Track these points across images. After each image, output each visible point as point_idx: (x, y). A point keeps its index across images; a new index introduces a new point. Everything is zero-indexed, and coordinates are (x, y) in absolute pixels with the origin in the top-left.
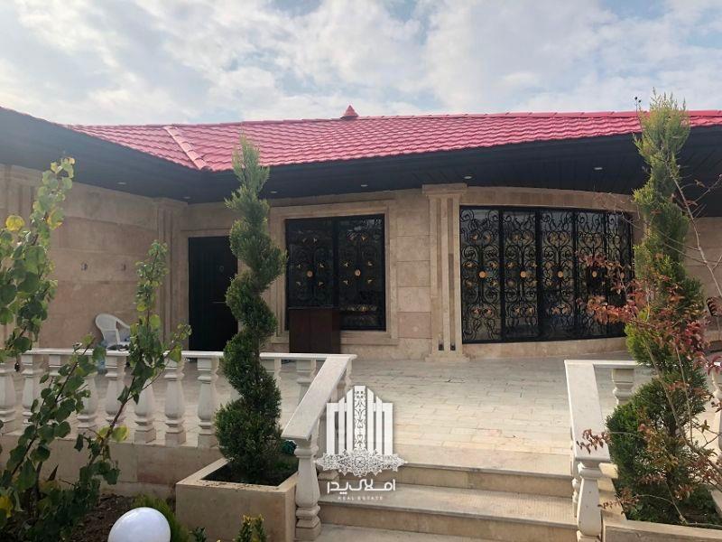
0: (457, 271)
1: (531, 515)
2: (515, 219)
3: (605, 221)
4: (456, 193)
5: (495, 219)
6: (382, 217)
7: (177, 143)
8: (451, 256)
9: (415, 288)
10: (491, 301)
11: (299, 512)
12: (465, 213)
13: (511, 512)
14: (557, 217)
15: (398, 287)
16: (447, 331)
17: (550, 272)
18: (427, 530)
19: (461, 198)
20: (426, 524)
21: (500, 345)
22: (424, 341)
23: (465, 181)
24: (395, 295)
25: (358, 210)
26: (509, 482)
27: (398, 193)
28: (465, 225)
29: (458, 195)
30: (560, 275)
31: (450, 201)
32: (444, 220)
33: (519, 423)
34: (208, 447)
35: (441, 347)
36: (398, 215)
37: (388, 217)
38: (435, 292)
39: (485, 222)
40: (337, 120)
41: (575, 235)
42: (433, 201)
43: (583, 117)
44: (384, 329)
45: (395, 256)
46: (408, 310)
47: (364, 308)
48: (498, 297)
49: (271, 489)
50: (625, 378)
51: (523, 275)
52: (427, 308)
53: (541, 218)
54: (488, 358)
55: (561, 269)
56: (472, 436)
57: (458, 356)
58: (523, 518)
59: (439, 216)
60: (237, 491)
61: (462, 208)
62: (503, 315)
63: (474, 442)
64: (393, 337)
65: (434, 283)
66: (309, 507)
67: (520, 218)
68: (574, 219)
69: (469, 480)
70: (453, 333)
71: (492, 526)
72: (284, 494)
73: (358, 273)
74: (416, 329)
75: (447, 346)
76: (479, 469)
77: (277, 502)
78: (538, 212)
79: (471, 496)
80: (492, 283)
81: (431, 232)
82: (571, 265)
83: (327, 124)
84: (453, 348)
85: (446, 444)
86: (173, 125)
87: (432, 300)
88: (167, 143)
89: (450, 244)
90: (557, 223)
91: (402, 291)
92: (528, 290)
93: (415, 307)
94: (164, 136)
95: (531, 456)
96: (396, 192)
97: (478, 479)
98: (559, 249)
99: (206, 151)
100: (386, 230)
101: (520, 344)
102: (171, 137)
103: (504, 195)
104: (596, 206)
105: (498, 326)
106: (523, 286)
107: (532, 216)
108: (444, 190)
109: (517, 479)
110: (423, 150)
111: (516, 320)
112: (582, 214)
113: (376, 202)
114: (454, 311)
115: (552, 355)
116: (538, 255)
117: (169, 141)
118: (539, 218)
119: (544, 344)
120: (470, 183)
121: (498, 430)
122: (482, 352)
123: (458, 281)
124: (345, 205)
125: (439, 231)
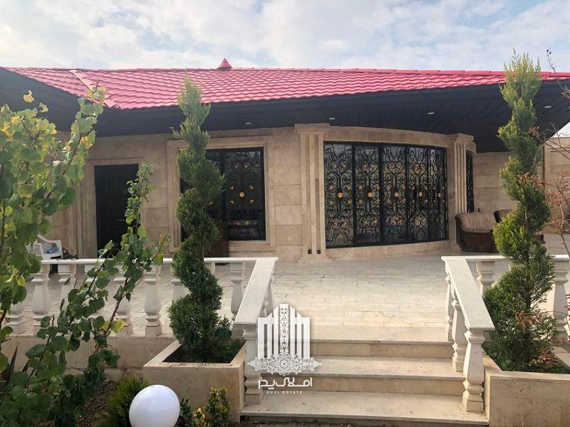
0: (322, 193)
1: (425, 372)
2: (364, 152)
3: (427, 155)
4: (320, 131)
5: (350, 152)
6: (261, 149)
7: (84, 85)
8: (317, 181)
9: (289, 207)
10: (346, 215)
11: (248, 382)
12: (327, 147)
13: (409, 371)
14: (394, 150)
15: (276, 205)
16: (314, 238)
17: (389, 193)
18: (346, 390)
19: (324, 136)
20: (345, 385)
21: (353, 248)
22: (296, 247)
23: (328, 121)
24: (273, 212)
25: (242, 143)
26: (402, 350)
27: (274, 130)
28: (327, 156)
29: (323, 133)
30: (397, 195)
31: (316, 137)
32: (312, 152)
33: (392, 306)
34: (155, 336)
35: (310, 252)
36: (275, 148)
37: (267, 149)
38: (304, 208)
39: (341, 155)
40: (214, 70)
41: (407, 164)
42: (303, 137)
43: (417, 74)
44: (264, 239)
45: (273, 181)
46: (283, 224)
47: (247, 223)
48: (352, 212)
49: (225, 366)
50: (487, 268)
51: (370, 195)
52: (299, 222)
53: (383, 151)
54: (344, 259)
55: (397, 190)
56: (363, 317)
57: (323, 259)
58: (419, 375)
59: (308, 149)
60: (197, 369)
61: (326, 143)
62: (355, 227)
63: (365, 321)
64: (271, 245)
65: (304, 202)
66: (256, 378)
67: (368, 152)
68: (406, 152)
69: (371, 350)
70: (319, 240)
71: (396, 383)
72: (237, 369)
73: (242, 195)
74: (290, 238)
75: (314, 251)
76: (379, 342)
77: (232, 375)
78: (380, 147)
79: (375, 362)
80: (347, 202)
81: (302, 161)
82: (404, 188)
83: (208, 73)
84: (319, 252)
85: (345, 324)
86: (77, 69)
87: (303, 216)
88: (77, 84)
89: (316, 171)
90: (394, 155)
91: (278, 209)
92: (374, 206)
93: (290, 221)
94: (72, 78)
95: (412, 329)
96: (273, 129)
97: (378, 349)
98: (395, 175)
99: (111, 92)
100: (265, 160)
101: (367, 248)
102: (78, 79)
103: (357, 134)
104: (422, 143)
105: (352, 234)
106: (370, 204)
107: (376, 150)
108: (312, 129)
109: (408, 347)
110: (279, 97)
111: (365, 230)
112: (412, 149)
113: (257, 137)
114: (319, 224)
115: (390, 255)
116: (381, 179)
117: (78, 82)
118: (381, 152)
119: (385, 247)
120: (332, 124)
121: (380, 312)
122: (340, 254)
123: (322, 200)
124: (231, 139)
125: (308, 161)
